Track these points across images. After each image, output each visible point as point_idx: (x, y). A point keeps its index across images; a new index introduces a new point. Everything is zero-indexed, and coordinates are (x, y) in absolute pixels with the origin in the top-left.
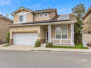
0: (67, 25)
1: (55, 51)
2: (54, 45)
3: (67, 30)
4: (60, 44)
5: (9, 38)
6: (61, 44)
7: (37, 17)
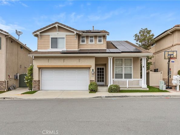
0: (132, 58)
1: (135, 96)
2: (121, 89)
3: (132, 66)
4: (127, 86)
5: (32, 78)
6: (129, 87)
7: (84, 43)
